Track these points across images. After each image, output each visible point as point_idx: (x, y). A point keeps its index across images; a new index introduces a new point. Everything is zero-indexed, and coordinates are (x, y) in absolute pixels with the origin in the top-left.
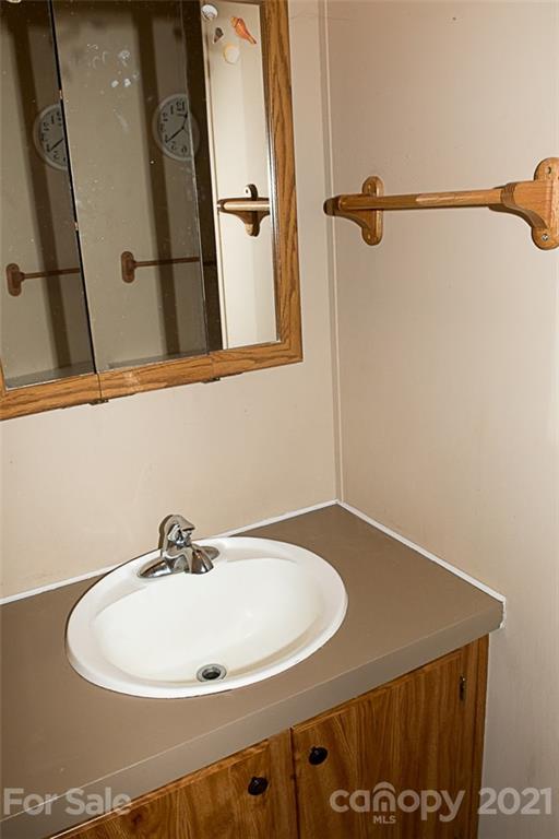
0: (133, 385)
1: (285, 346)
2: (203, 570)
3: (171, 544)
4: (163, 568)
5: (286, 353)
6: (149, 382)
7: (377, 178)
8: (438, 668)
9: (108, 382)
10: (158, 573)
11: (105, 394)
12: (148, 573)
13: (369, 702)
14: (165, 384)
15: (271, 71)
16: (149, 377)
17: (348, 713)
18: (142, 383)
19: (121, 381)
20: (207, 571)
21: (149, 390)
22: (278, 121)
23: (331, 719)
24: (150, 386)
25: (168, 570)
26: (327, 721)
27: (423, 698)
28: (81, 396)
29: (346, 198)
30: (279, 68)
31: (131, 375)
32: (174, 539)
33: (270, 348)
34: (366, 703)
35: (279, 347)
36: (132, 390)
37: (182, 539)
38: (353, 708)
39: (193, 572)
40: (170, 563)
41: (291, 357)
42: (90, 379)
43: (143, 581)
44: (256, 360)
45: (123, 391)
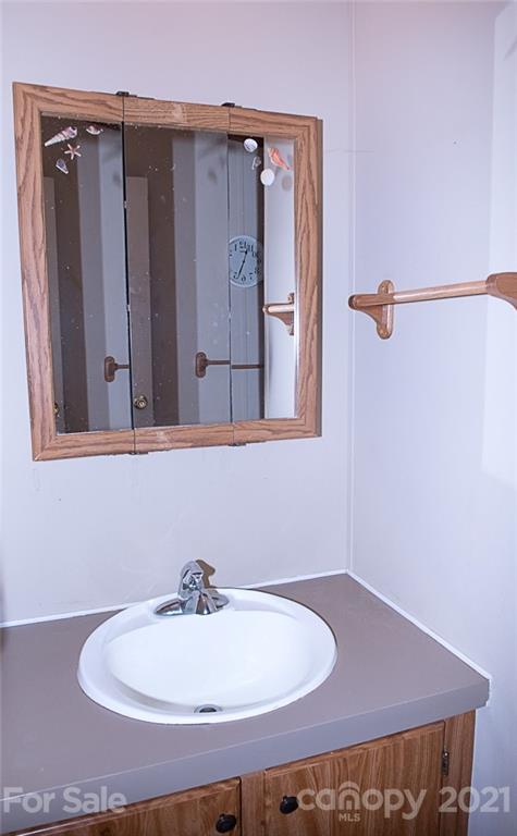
0: (163, 442)
1: (302, 422)
2: (206, 612)
3: (185, 587)
4: (176, 609)
5: (301, 428)
6: (177, 441)
7: (389, 282)
8: (418, 737)
9: (142, 438)
10: (169, 613)
11: (139, 447)
12: (162, 611)
13: (345, 760)
14: (190, 444)
15: (301, 192)
16: (177, 437)
17: (323, 768)
18: (171, 441)
19: (153, 438)
20: (209, 613)
21: (177, 448)
22: (304, 231)
23: (304, 770)
24: (178, 444)
25: (180, 611)
26: (300, 771)
27: (402, 766)
28: (118, 447)
29: (359, 297)
30: (307, 188)
31: (162, 433)
32: (188, 582)
33: (288, 422)
34: (341, 761)
35: (294, 422)
36: (162, 446)
37: (195, 584)
38: (328, 763)
39: (197, 613)
40: (182, 604)
41: (306, 432)
42: (126, 434)
43: (157, 619)
44: (274, 432)
45: (155, 446)
